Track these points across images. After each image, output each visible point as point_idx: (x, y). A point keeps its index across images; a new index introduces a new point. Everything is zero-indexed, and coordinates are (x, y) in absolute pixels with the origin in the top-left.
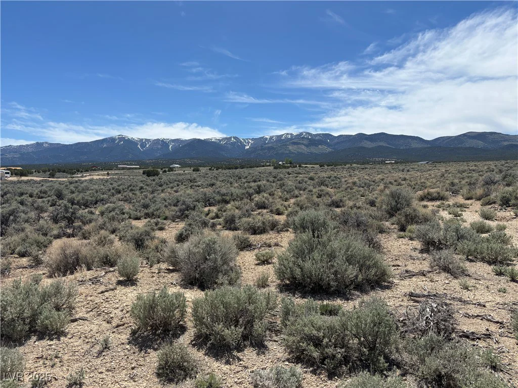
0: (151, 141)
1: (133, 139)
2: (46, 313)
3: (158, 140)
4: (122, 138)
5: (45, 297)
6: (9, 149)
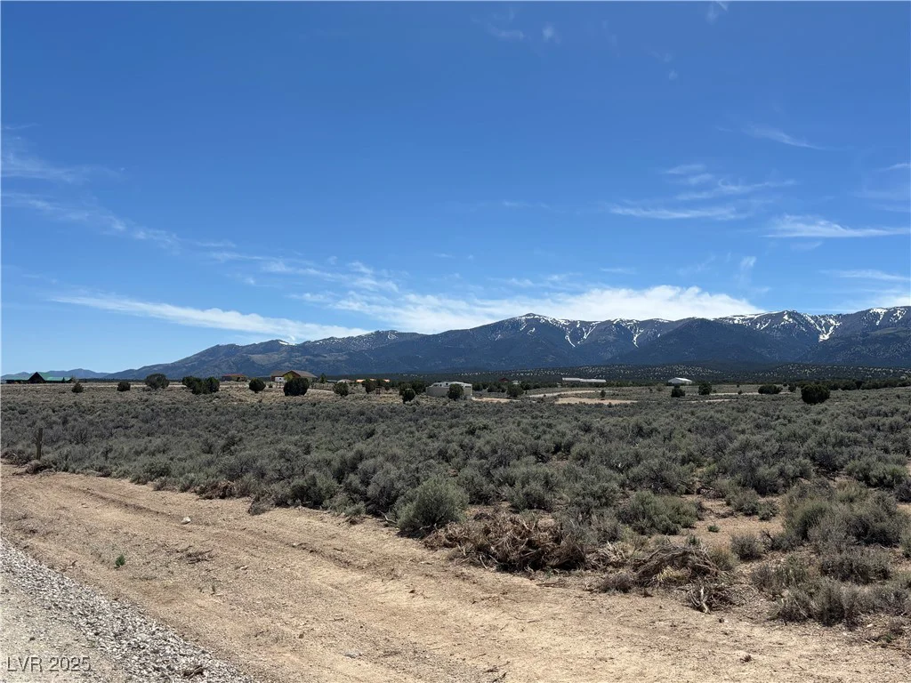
0: (593, 327)
1: (557, 322)
3: (609, 322)
4: (533, 321)
6: (330, 345)
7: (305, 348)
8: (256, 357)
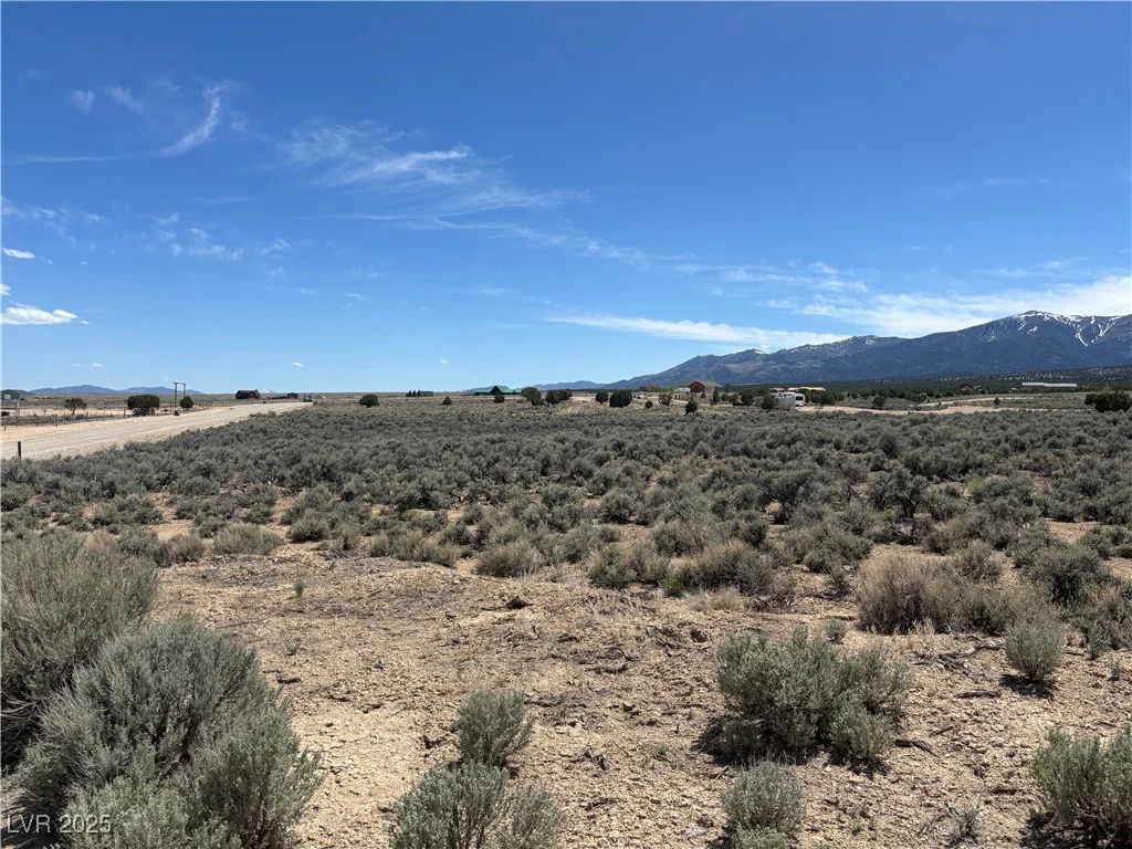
0: (1112, 322)
1: (1065, 319)
2: (848, 712)
4: (1035, 319)
5: (849, 677)
6: (805, 353)
7: (781, 356)
8: (732, 367)
